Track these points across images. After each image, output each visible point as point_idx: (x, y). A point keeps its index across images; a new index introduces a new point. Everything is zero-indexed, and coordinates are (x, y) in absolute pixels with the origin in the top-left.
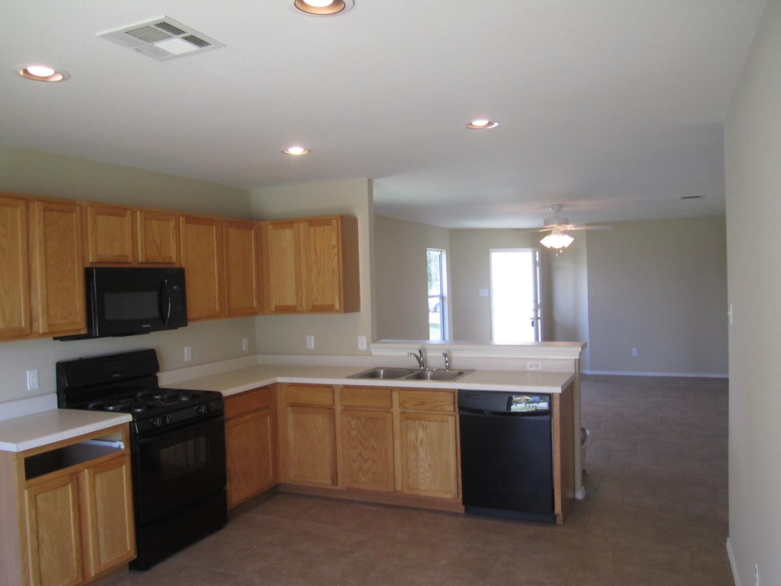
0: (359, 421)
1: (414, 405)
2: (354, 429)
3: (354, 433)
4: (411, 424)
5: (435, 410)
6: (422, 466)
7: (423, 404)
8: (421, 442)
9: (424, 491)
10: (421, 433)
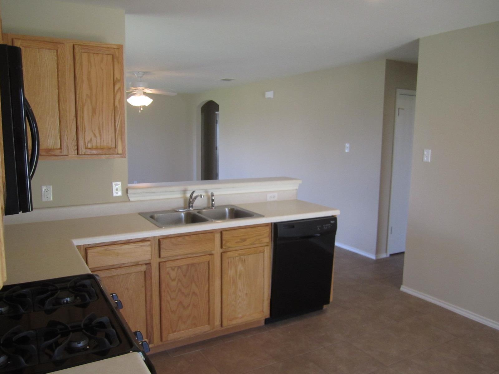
0: (179, 270)
1: (236, 243)
2: (173, 280)
3: (174, 284)
4: (231, 262)
5: (254, 244)
6: (240, 296)
7: (245, 240)
8: (240, 275)
9: (241, 318)
10: (240, 267)
